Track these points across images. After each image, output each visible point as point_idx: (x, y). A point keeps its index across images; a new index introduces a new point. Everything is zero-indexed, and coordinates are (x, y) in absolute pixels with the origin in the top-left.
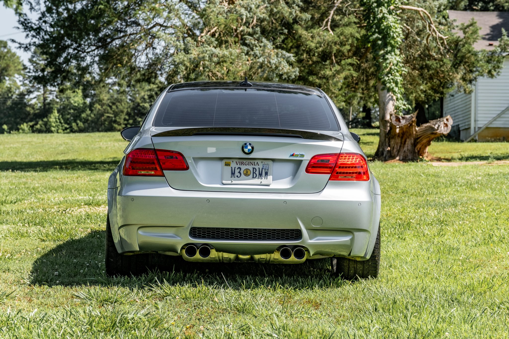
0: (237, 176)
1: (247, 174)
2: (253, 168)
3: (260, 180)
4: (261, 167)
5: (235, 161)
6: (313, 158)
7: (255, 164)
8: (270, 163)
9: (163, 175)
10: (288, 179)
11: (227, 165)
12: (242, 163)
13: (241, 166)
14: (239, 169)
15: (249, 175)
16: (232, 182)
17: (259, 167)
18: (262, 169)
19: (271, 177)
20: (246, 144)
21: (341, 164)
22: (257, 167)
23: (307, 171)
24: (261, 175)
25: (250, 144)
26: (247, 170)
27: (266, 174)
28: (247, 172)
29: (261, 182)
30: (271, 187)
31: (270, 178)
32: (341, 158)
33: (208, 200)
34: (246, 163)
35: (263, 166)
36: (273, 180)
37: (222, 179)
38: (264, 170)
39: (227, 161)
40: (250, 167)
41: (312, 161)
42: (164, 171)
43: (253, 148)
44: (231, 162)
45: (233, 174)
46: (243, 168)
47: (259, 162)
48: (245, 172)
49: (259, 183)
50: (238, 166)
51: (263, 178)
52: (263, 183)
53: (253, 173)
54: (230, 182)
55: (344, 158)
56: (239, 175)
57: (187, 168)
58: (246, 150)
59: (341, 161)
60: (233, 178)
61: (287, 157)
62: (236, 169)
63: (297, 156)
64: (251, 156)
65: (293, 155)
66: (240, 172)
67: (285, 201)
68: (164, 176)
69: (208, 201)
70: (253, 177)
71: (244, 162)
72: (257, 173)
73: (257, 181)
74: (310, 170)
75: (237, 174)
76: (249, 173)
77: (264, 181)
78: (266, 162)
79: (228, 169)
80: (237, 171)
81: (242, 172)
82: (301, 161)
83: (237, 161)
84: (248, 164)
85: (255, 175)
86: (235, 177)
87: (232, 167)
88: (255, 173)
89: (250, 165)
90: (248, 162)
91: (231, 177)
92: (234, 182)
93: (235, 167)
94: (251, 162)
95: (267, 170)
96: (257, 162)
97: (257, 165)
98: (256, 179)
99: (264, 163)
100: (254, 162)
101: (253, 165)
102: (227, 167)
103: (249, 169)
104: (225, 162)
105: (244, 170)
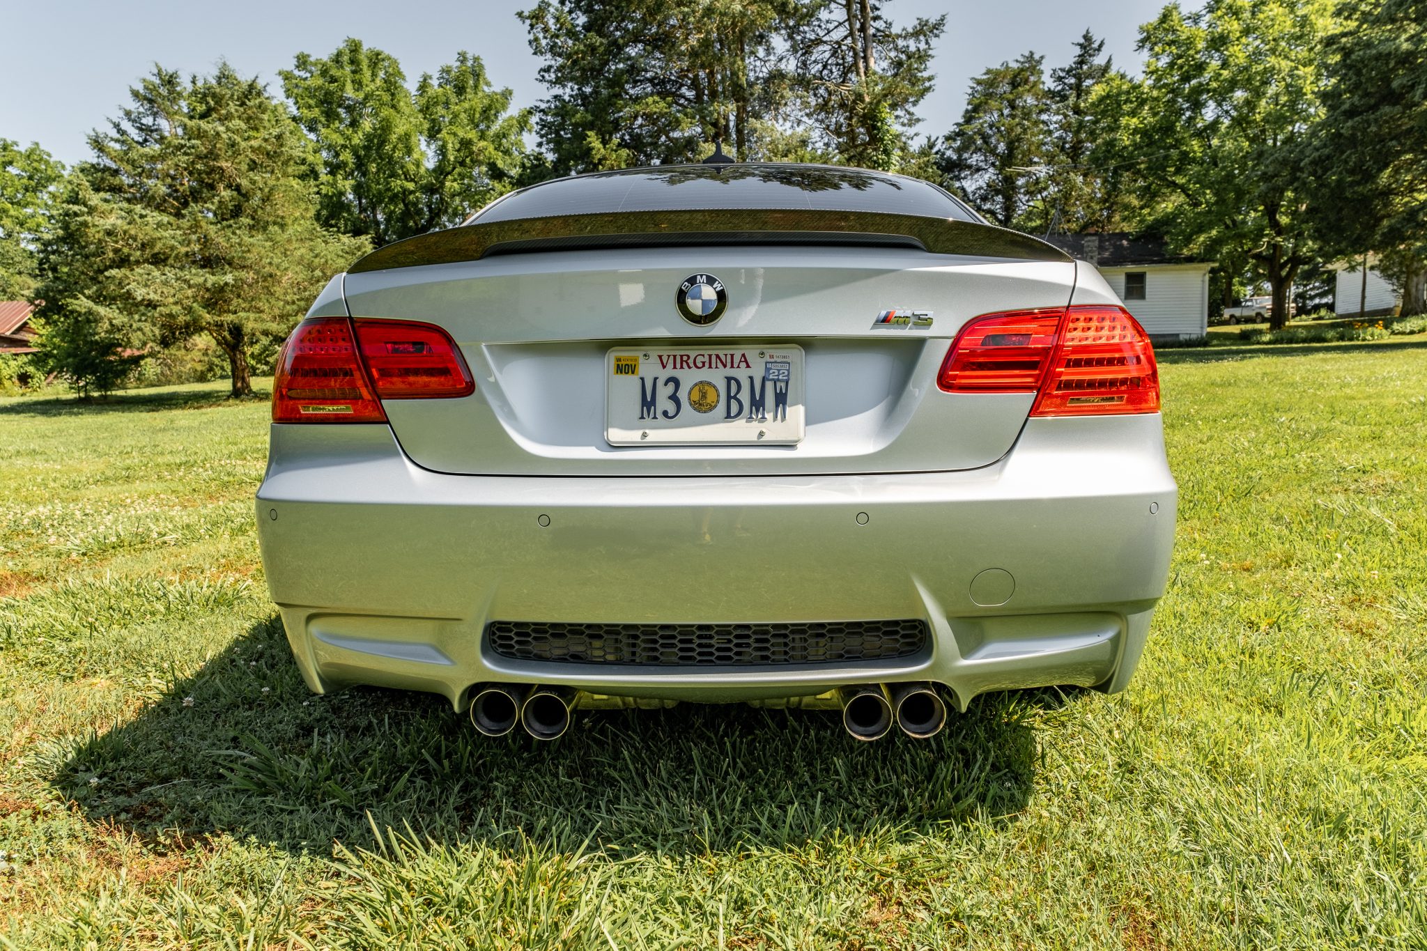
0: (665, 413)
1: (702, 405)
2: (729, 379)
3: (755, 424)
4: (758, 371)
5: (654, 352)
6: (970, 327)
7: (736, 360)
8: (795, 354)
9: (383, 419)
10: (868, 418)
11: (625, 368)
12: (684, 362)
13: (677, 373)
14: (671, 386)
15: (711, 407)
16: (644, 435)
17: (749, 372)
18: (764, 380)
19: (800, 409)
20: (692, 281)
21: (1077, 350)
22: (742, 374)
23: (945, 381)
24: (758, 404)
25: (711, 281)
26: (702, 385)
27: (781, 399)
28: (704, 396)
29: (761, 434)
30: (801, 452)
31: (796, 413)
32: (1071, 325)
33: (544, 516)
34: (700, 359)
35: (767, 370)
36: (808, 423)
37: (606, 425)
38: (769, 386)
39: (626, 354)
40: (717, 377)
41: (963, 343)
42: (385, 403)
43: (721, 296)
44: (641, 359)
45: (648, 404)
46: (689, 378)
47: (752, 353)
48: (696, 396)
49: (753, 437)
50: (670, 372)
51: (769, 416)
52: (767, 438)
53: (729, 398)
54: (634, 436)
55: (1081, 324)
56: (671, 408)
57: (469, 389)
58: (695, 306)
59: (1074, 337)
60: (648, 421)
61: (864, 328)
62: (660, 383)
63: (903, 322)
64: (719, 329)
65: (886, 320)
66: (674, 398)
67: (863, 513)
68: (388, 422)
69: (544, 520)
70: (728, 416)
71: (693, 354)
72: (745, 396)
73: (742, 429)
74: (955, 377)
75: (663, 403)
76: (711, 397)
77: (772, 428)
78: (778, 352)
79: (630, 384)
80: (664, 392)
81: (683, 395)
82: (920, 343)
83: (666, 351)
84: (707, 365)
85: (734, 408)
86: (655, 418)
87: (642, 379)
88: (735, 397)
89: (714, 365)
90: (706, 353)
91: (642, 418)
92: (655, 435)
93: (656, 379)
94: (718, 356)
95: (783, 385)
96: (743, 355)
97: (743, 365)
98: (741, 423)
99: (771, 357)
100: (732, 356)
101: (725, 366)
102: (623, 377)
103: (709, 384)
104: (618, 360)
105: (692, 389)
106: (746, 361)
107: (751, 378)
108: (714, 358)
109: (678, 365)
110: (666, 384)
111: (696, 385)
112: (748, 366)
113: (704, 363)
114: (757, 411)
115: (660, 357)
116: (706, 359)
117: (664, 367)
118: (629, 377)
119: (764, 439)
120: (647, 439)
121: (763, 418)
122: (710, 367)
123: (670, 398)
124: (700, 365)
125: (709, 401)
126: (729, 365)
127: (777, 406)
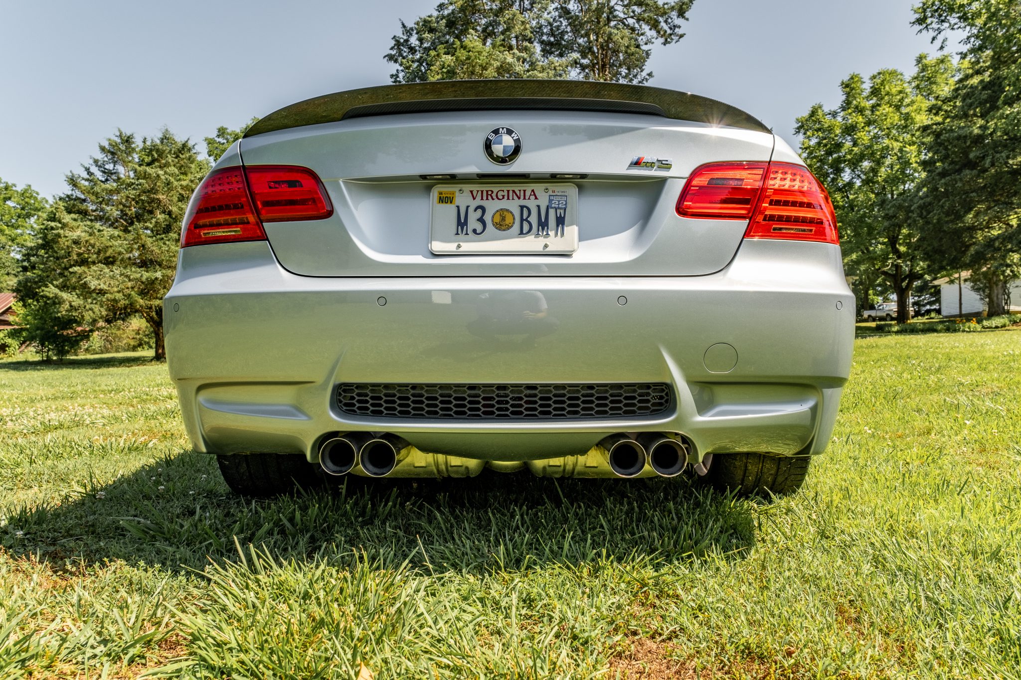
0: (475, 231)
1: (502, 225)
2: (522, 207)
3: (541, 239)
4: (543, 202)
5: (467, 188)
6: (698, 172)
7: (528, 194)
8: (572, 191)
9: (264, 237)
10: (626, 236)
11: (445, 199)
12: (489, 195)
13: (484, 203)
14: (479, 212)
15: (509, 227)
16: (459, 246)
17: (537, 202)
18: (548, 208)
19: (575, 229)
20: (496, 132)
21: (777, 191)
22: (532, 204)
23: (681, 210)
24: (543, 224)
25: (509, 132)
26: (503, 213)
27: (560, 221)
28: (503, 219)
29: (546, 246)
30: (576, 259)
31: (572, 231)
32: (772, 176)
33: (382, 297)
34: (500, 194)
35: (550, 201)
36: (581, 239)
37: (431, 238)
38: (552, 213)
39: (446, 189)
40: (513, 206)
41: (694, 183)
42: (265, 225)
43: (517, 141)
44: (457, 194)
45: (462, 224)
46: (492, 206)
47: (539, 188)
48: (497, 219)
49: (540, 249)
50: (478, 202)
51: (552, 233)
52: (551, 248)
53: (522, 220)
54: (451, 247)
55: (780, 176)
56: (479, 227)
57: (330, 213)
58: (498, 150)
59: (776, 183)
60: (461, 236)
61: (619, 167)
62: (471, 210)
63: (650, 165)
65: (637, 163)
66: (481, 220)
67: (623, 297)
68: (267, 239)
69: (382, 301)
70: (521, 233)
71: (495, 190)
72: (534, 219)
73: (531, 243)
74: (690, 207)
75: (473, 223)
76: (509, 220)
77: (554, 242)
78: (558, 188)
79: (449, 211)
80: (473, 217)
81: (488, 218)
82: (663, 181)
83: (475, 188)
84: (506, 197)
85: (526, 227)
86: (467, 234)
87: (458, 207)
88: (526, 220)
89: (511, 197)
90: (505, 189)
91: (457, 234)
92: (466, 247)
93: (468, 207)
94: (514, 191)
95: (562, 212)
96: (533, 191)
97: (533, 197)
98: (530, 238)
99: (554, 192)
100: (525, 191)
101: (519, 198)
102: (444, 205)
103: (507, 210)
104: (441, 193)
105: (494, 214)
106: (535, 195)
107: (538, 206)
108: (511, 193)
109: (485, 198)
110: (475, 210)
111: (498, 211)
112: (536, 198)
113: (503, 196)
114: (543, 229)
115: (471, 192)
116: (505, 193)
117: (474, 199)
118: (448, 205)
119: (548, 249)
120: (461, 249)
121: (547, 234)
122: (508, 199)
123: (478, 220)
124: (501, 197)
125: (507, 222)
126: (522, 197)
127: (558, 226)
